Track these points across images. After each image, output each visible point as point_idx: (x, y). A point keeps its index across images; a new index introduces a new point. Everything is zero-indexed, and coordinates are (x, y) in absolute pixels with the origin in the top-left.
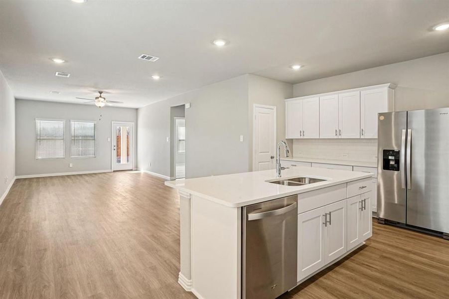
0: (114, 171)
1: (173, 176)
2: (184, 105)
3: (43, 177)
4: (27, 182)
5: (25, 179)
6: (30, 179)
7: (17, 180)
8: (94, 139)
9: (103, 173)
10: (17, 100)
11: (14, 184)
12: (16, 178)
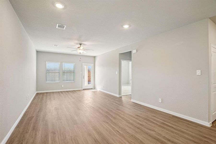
0: (83, 89)
1: (120, 95)
2: (131, 51)
3: (49, 92)
4: (41, 96)
5: (41, 93)
6: (43, 93)
7: (37, 94)
8: (74, 72)
9: (79, 90)
10: (38, 52)
11: (34, 97)
12: (37, 92)
